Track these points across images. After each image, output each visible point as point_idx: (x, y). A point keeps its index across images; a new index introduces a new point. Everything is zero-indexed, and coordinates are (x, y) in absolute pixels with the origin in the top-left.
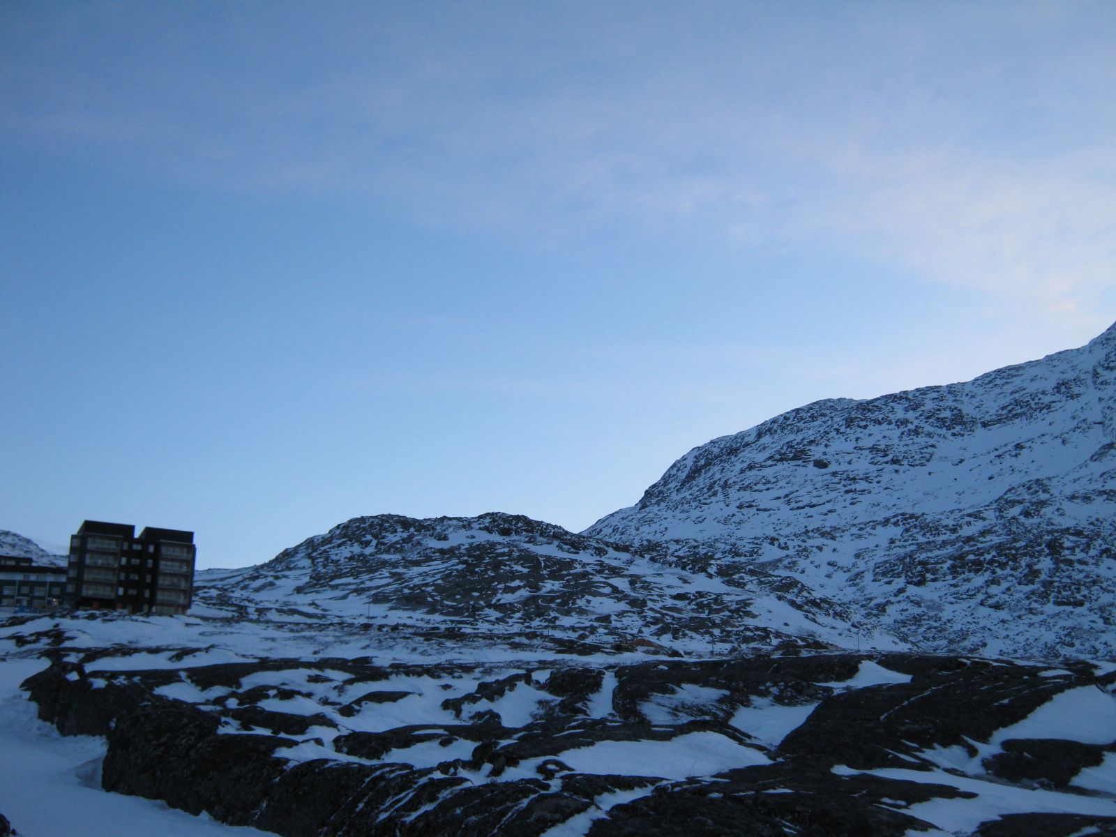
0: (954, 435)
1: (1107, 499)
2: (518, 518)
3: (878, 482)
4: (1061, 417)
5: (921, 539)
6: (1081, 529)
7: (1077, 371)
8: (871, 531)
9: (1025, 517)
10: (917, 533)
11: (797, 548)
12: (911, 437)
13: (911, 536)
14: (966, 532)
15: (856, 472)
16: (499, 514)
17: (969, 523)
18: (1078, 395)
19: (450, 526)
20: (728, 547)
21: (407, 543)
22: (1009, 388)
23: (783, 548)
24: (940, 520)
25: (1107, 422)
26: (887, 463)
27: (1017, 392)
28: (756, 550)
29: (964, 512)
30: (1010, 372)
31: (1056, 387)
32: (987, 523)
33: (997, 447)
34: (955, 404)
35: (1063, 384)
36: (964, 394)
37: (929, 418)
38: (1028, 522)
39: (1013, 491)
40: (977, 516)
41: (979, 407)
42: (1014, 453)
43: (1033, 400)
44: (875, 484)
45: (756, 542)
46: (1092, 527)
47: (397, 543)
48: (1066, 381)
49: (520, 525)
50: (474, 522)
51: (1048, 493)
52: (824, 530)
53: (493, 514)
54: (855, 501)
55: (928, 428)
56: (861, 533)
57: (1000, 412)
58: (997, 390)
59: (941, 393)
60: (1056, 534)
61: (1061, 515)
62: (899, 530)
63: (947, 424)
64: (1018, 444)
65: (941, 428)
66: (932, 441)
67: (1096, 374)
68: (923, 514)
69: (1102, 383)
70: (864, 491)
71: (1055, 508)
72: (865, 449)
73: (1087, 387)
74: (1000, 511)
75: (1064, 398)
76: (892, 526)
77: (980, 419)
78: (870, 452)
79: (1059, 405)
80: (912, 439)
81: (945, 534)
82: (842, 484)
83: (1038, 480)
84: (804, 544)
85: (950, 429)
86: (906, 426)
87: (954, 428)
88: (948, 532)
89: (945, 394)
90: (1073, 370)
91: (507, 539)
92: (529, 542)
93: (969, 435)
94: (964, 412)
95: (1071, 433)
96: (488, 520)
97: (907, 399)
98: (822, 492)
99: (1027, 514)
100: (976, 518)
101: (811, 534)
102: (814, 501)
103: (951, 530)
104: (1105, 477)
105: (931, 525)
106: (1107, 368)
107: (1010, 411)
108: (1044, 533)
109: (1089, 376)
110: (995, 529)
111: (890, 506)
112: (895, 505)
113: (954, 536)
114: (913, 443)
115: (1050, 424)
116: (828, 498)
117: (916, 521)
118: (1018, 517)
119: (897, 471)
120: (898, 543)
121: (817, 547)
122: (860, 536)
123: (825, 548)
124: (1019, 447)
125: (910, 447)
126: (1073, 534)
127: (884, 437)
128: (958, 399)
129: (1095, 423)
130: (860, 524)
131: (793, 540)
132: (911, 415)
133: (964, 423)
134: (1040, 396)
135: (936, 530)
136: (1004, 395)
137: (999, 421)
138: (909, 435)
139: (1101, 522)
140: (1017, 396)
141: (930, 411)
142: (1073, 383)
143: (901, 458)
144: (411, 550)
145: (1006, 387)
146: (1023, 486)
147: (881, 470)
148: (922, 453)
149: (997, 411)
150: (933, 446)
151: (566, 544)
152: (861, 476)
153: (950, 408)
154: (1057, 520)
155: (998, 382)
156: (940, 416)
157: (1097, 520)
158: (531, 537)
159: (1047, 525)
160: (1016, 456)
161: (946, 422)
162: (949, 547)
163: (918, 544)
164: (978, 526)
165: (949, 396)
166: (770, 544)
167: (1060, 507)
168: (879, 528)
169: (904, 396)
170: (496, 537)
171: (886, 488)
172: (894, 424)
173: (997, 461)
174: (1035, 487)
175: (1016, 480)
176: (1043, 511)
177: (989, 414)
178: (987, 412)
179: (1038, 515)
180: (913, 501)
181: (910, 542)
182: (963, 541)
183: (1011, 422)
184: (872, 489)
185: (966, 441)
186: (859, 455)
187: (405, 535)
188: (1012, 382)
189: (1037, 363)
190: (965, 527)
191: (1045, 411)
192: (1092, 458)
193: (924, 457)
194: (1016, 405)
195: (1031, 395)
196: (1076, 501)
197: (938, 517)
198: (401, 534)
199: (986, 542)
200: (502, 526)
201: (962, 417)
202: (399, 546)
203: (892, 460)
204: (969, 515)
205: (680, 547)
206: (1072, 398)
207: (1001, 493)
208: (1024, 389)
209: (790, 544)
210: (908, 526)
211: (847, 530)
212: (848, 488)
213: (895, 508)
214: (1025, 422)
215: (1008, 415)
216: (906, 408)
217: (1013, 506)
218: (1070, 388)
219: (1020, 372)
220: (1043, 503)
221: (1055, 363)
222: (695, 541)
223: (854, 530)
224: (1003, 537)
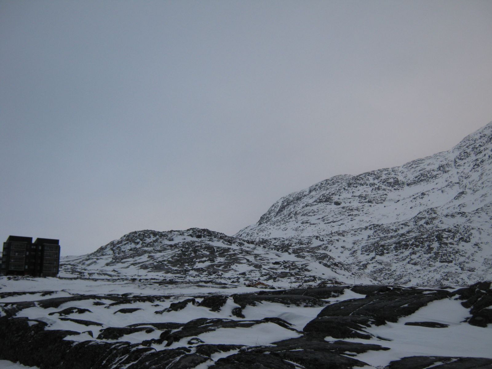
0: (395, 189)
1: (462, 216)
2: (204, 230)
3: (362, 211)
4: (441, 181)
5: (382, 235)
6: (451, 229)
7: (447, 161)
8: (360, 233)
9: (426, 224)
10: (380, 233)
11: (328, 241)
12: (377, 191)
13: (377, 234)
14: (401, 232)
15: (353, 207)
16: (196, 229)
17: (402, 228)
18: (448, 171)
19: (174, 235)
20: (297, 241)
21: (155, 242)
22: (419, 168)
23: (321, 241)
24: (390, 227)
25: (461, 183)
26: (366, 202)
27: (422, 170)
28: (310, 242)
29: (400, 223)
30: (419, 162)
31: (438, 168)
32: (410, 227)
33: (413, 194)
34: (395, 176)
35: (441, 166)
36: (399, 172)
37: (384, 182)
38: (428, 227)
39: (421, 213)
40: (405, 224)
41: (405, 177)
42: (421, 197)
43: (429, 174)
44: (361, 212)
45: (310, 238)
46: (455, 228)
47: (151, 242)
48: (443, 165)
49: (205, 233)
50: (185, 232)
51: (436, 214)
52: (339, 232)
53: (193, 229)
54: (353, 219)
55: (383, 187)
56: (356, 233)
57: (415, 179)
58: (413, 170)
59: (389, 171)
60: (440, 232)
61: (442, 223)
62: (372, 232)
63: (392, 185)
64: (423, 193)
65: (389, 186)
66: (385, 192)
67: (455, 162)
68: (382, 224)
69: (458, 166)
70: (356, 215)
71: (439, 220)
72: (357, 196)
73: (452, 167)
74: (416, 222)
75: (442, 172)
76: (369, 230)
77: (406, 182)
78: (359, 198)
79: (440, 176)
80: (377, 192)
81: (392, 233)
82: (347, 212)
83: (431, 208)
84: (331, 239)
85: (393, 187)
86: (374, 186)
87: (395, 186)
88: (393, 232)
89: (391, 172)
90: (446, 160)
91: (200, 239)
92: (209, 241)
93: (401, 189)
94: (399, 179)
95: (445, 187)
96: (191, 232)
97: (374, 174)
98: (338, 216)
99: (427, 223)
100: (405, 225)
101: (334, 234)
102: (335, 220)
103: (394, 231)
104: (460, 206)
105: (386, 229)
106: (460, 159)
107: (419, 179)
108: (435, 231)
109: (453, 164)
110: (414, 230)
111: (368, 221)
112: (370, 221)
113: (396, 234)
114: (377, 194)
115: (436, 184)
116: (341, 218)
117: (379, 227)
118: (423, 225)
119: (370, 206)
120: (372, 237)
121: (336, 240)
122: (355, 235)
123: (340, 240)
124: (423, 194)
125: (376, 195)
126: (447, 232)
127: (365, 191)
128: (396, 174)
129: (456, 183)
130: (355, 229)
131: (326, 237)
132: (376, 181)
133: (399, 184)
134: (432, 172)
135: (388, 231)
136: (416, 171)
137: (414, 183)
138: (375, 190)
139: (459, 226)
140: (421, 172)
141: (385, 179)
142: (446, 166)
143: (372, 200)
144: (158, 246)
145: (417, 168)
146: (425, 211)
147: (363, 205)
148: (381, 198)
149: (413, 179)
150: (386, 195)
151: (226, 241)
152: (355, 208)
153: (393, 178)
154: (440, 225)
155: (414, 166)
156: (389, 181)
157: (458, 225)
158: (211, 238)
159: (436, 228)
160: (422, 198)
161: (391, 184)
162: (394, 238)
163: (380, 238)
164: (406, 229)
165: (392, 172)
166: (316, 239)
167: (441, 220)
168: (363, 231)
169: (373, 173)
170: (195, 239)
171: (366, 214)
172: (369, 185)
173: (414, 201)
174: (430, 211)
175: (422, 209)
176: (434, 222)
177: (410, 180)
178: (409, 179)
179: (432, 224)
180: (378, 219)
181: (377, 237)
182: (400, 236)
183: (419, 183)
184: (360, 214)
185: (401, 192)
186: (354, 199)
187: (155, 239)
188: (419, 166)
189: (430, 158)
190: (401, 230)
191: (434, 178)
192: (455, 198)
193: (383, 199)
194: (422, 176)
195: (428, 172)
196: (448, 217)
197: (389, 225)
198: (153, 238)
199: (409, 236)
200: (197, 234)
201: (398, 182)
202: (152, 244)
203: (368, 201)
204: (402, 224)
205: (277, 241)
206: (446, 172)
207: (416, 214)
208: (425, 169)
209: (325, 239)
210: (376, 230)
211: (349, 232)
212: (350, 214)
213: (370, 222)
214: (425, 183)
215: (419, 180)
216: (374, 178)
217: (421, 220)
218: (445, 168)
219: (423, 162)
220: (434, 218)
221: (438, 157)
222: (283, 238)
223: (353, 232)
224: (417, 233)
